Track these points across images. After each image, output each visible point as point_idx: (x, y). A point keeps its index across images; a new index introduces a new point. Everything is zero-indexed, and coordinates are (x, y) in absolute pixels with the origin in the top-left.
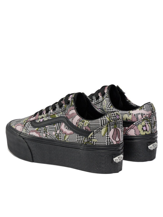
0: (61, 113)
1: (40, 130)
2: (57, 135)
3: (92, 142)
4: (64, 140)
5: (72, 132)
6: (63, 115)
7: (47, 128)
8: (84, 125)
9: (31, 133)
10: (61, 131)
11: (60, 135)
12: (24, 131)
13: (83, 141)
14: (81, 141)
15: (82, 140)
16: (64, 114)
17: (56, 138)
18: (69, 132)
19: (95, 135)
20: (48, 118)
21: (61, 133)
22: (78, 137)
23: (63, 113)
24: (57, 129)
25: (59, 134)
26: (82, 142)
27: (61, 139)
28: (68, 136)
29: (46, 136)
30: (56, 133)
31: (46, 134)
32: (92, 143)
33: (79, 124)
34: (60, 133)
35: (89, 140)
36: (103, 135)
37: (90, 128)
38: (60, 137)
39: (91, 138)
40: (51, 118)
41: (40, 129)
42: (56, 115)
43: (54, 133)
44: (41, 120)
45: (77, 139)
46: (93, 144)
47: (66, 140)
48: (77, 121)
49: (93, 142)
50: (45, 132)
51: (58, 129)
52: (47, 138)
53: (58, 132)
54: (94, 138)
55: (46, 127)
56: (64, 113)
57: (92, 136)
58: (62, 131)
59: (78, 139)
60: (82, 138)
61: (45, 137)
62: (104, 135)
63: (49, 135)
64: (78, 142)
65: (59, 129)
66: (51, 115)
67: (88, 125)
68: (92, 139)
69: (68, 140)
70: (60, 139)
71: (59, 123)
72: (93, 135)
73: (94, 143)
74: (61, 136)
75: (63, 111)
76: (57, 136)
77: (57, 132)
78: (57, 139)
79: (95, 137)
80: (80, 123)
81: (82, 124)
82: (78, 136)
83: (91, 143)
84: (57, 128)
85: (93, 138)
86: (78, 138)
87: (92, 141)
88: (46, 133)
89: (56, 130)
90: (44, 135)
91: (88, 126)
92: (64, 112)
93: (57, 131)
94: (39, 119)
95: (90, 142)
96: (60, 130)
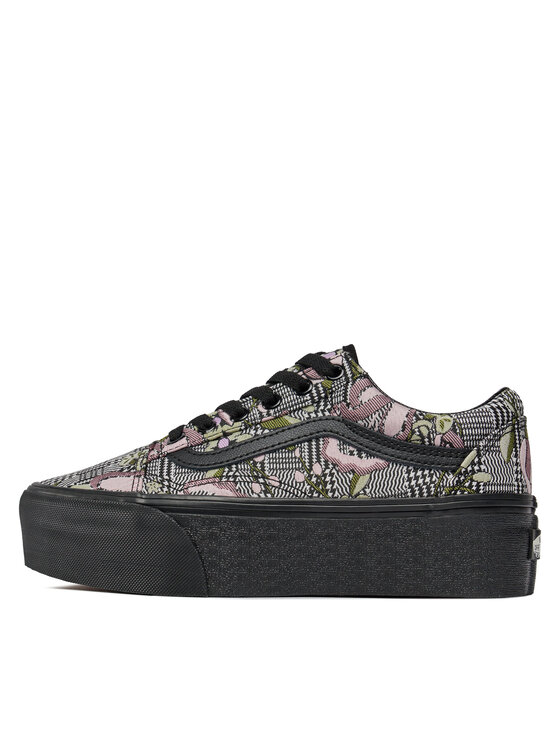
0: (311, 409)
1: (231, 474)
2: (314, 479)
3: (474, 484)
4: (350, 495)
5: (381, 462)
6: (320, 414)
7: (262, 463)
8: (439, 429)
9: (192, 490)
10: (331, 466)
11: (328, 479)
12: (154, 488)
13: (437, 486)
14: (428, 488)
15: (432, 482)
16: (323, 411)
17: (311, 492)
18: (367, 463)
19: (482, 460)
20: (253, 432)
21: (334, 471)
22: (412, 475)
23: (318, 406)
24: (311, 462)
25: (325, 475)
26: (429, 492)
27: (333, 491)
28: (368, 476)
29: (266, 492)
30: (310, 476)
31: (265, 484)
32: (474, 488)
33: (414, 426)
34: (327, 471)
35: (462, 478)
36: (506, 458)
37: (462, 436)
38: (329, 487)
39: (470, 468)
40: (266, 431)
41: (230, 470)
42: (286, 417)
43: (300, 477)
44: (224, 443)
45: (407, 484)
46: (478, 490)
47: (358, 494)
48: (406, 419)
49: (478, 485)
50: (257, 477)
51: (314, 460)
52: (269, 495)
53: (317, 469)
54: (480, 470)
55: (259, 459)
56: (322, 408)
57: (473, 463)
58: (334, 465)
59: (413, 483)
60: (431, 476)
61: (262, 495)
62: (509, 457)
63: (277, 484)
64: (413, 491)
65: (319, 461)
66: (264, 419)
67: (454, 425)
68: (473, 472)
69: (368, 491)
70: (330, 494)
71: (310, 441)
72: (477, 460)
73: (482, 488)
74: (332, 483)
75: (319, 402)
76: (318, 484)
77: (311, 469)
78: (315, 495)
79: (483, 467)
80: (420, 423)
81: (430, 425)
82: (408, 472)
83: (470, 486)
84: (310, 458)
85: (476, 468)
86: (409, 480)
87: (472, 480)
88: (261, 480)
89: (307, 464)
90: (257, 488)
91: (454, 430)
92: (322, 404)
93: (311, 466)
94: (208, 442)
95: (467, 484)
96: (326, 461)
